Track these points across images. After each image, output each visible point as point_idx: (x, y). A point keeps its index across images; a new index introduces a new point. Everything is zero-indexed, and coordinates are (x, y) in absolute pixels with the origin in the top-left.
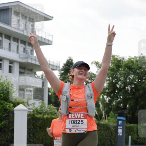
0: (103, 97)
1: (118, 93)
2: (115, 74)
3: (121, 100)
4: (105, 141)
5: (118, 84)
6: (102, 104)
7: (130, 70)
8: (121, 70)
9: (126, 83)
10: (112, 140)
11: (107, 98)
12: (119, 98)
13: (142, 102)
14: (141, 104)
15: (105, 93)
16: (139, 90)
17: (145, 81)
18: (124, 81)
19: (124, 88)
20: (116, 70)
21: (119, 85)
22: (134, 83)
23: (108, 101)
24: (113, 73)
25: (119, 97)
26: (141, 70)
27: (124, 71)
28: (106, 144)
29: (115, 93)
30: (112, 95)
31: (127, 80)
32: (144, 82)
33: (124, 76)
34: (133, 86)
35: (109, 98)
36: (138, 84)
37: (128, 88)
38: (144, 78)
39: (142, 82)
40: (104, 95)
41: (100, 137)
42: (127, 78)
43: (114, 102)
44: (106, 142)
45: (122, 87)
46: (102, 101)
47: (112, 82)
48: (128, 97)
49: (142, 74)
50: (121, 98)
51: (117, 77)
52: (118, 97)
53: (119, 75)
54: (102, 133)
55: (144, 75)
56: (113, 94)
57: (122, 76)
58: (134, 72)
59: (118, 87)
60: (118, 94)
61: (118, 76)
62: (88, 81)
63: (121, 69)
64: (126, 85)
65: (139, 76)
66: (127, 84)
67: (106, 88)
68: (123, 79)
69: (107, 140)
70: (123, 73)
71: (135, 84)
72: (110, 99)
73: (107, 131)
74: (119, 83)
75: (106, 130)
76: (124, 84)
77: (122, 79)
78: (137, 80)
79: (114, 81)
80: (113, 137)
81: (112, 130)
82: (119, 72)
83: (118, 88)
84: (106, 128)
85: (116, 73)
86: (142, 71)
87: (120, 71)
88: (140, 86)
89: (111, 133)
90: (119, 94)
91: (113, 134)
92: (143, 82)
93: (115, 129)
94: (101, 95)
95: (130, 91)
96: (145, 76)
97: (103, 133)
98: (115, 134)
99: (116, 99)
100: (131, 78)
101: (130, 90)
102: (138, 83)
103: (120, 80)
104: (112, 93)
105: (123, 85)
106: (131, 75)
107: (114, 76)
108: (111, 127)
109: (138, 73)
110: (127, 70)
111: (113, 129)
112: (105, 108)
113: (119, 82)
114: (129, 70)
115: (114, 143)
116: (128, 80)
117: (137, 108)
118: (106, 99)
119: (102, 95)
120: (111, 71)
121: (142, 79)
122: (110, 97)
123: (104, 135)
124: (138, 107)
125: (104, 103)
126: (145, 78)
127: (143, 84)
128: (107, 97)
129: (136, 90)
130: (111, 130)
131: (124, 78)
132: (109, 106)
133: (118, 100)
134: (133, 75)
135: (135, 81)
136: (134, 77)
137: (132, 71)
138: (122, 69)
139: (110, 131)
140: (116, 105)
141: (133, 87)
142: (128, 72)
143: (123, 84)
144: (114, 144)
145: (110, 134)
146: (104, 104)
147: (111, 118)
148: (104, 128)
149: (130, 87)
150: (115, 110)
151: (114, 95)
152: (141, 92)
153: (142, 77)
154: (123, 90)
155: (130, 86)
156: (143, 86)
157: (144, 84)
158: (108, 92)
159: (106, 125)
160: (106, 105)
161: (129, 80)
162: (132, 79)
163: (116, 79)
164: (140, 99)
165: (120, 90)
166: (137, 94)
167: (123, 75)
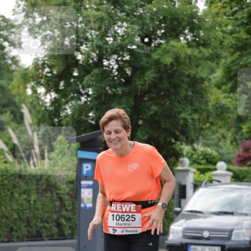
0: (34, 91)
1: (80, 78)
3: (89, 99)
4: (41, 225)
5: (79, 50)
6: (30, 112)
7: (115, 7)
8: (87, 6)
9: (106, 49)
10: (63, 221)
11: (46, 94)
12: (82, 95)
13: (153, 108)
14: (152, 112)
15: (41, 78)
16: (143, 70)
17: (162, 42)
18: (100, 43)
19: (99, 63)
21: (82, 54)
22: (129, 47)
23: (49, 104)
25: (83, 92)
26: (149, 6)
27: (98, 10)
28: (44, 234)
29: (72, 80)
30: (62, 83)
31: (108, 39)
32: (160, 44)
33: (97, 26)
34: (127, 58)
35: (54, 95)
36: (141, 51)
37: (110, 64)
38: (158, 32)
39: (153, 45)
40: (39, 84)
41: (27, 212)
42: (106, 31)
43: (67, 107)
44: (45, 227)
45: (91, 61)
46: (32, 103)
48: (110, 92)
49: (152, 19)
50: (90, 93)
52: (81, 90)
53: (81, 22)
54: (32, 202)
55: (161, 21)
56: (65, 82)
57: (92, 24)
58: (128, 15)
59: (78, 61)
60: (81, 82)
61: (80, 26)
63: (90, 4)
65: (145, 27)
66: (108, 50)
67: (44, 64)
68: (94, 37)
69: (48, 222)
70: (94, 16)
71: (133, 50)
72: (55, 98)
73: (48, 195)
75: (46, 190)
76: (98, 52)
77: (91, 34)
78: (138, 39)
80: (64, 213)
81: (62, 192)
82: (81, 14)
83: (81, 62)
84: (44, 187)
86: (155, 9)
87: (86, 9)
88: (148, 56)
89: (61, 199)
90: (84, 82)
91: (67, 203)
92: (155, 46)
93: (72, 190)
94: (29, 86)
95: (116, 73)
96: (163, 25)
97: (35, 201)
98: (73, 204)
99: (73, 98)
100: (120, 31)
101: (117, 70)
102: (142, 48)
103: (87, 39)
104: (61, 80)
105: (94, 54)
106: (120, 23)
108: (58, 183)
109: (141, 17)
110: (108, 9)
111: (64, 188)
113: (82, 45)
114: (112, 7)
115: (69, 232)
116: (110, 40)
118: (43, 98)
119: (32, 84)
121: (151, 35)
122: (57, 91)
123: (40, 207)
124: (140, 122)
125: (38, 108)
126: (163, 31)
127: (155, 50)
128: (48, 92)
129: (134, 70)
130: (58, 192)
131: (98, 33)
132: (52, 120)
133: (81, 100)
134: (125, 24)
135: (132, 43)
136: (129, 31)
137: (122, 11)
138: (93, 6)
139: (58, 194)
140: (73, 114)
141: (126, 61)
142: (109, 14)
143: (94, 51)
144: (70, 235)
145: (57, 203)
146: (38, 112)
148: (38, 184)
149: (117, 61)
151: (67, 84)
152: (150, 75)
153: (153, 28)
154: (96, 71)
155: (116, 56)
156: (155, 56)
157: (160, 51)
158: (50, 75)
159: (44, 178)
160: (43, 117)
161: (115, 40)
162: (123, 36)
164: (146, 99)
165: (86, 69)
166: (139, 84)
167: (95, 22)
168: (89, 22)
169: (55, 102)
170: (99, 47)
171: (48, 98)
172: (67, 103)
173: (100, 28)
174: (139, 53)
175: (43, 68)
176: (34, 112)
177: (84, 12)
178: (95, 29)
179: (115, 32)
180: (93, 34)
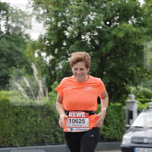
0: (40, 55)
1: (67, 47)
2: (61, 12)
4: (44, 136)
5: (66, 30)
6: (37, 67)
7: (89, 3)
8: (72, 3)
9: (83, 29)
10: (57, 133)
11: (46, 57)
12: (69, 57)
13: (112, 64)
15: (44, 47)
16: (106, 41)
17: (118, 24)
18: (80, 25)
19: (79, 37)
20: (63, 4)
21: (68, 32)
22: (97, 27)
23: (48, 63)
24: (57, 9)
27: (78, 5)
28: (46, 142)
29: (63, 48)
30: (56, 50)
31: (84, 23)
32: (117, 25)
33: (77, 15)
34: (96, 34)
35: (51, 57)
37: (86, 38)
38: (115, 18)
39: (112, 26)
40: (42, 50)
41: (36, 128)
42: (83, 18)
43: (60, 64)
44: (46, 137)
45: (74, 36)
46: (38, 62)
47: (56, 26)
49: (112, 10)
51: (64, 18)
52: (68, 54)
53: (68, 13)
54: (38, 122)
55: (117, 11)
56: (58, 49)
57: (75, 14)
58: (97, 8)
59: (66, 36)
60: (68, 49)
61: (67, 15)
64: (81, 32)
65: (107, 15)
66: (85, 29)
67: (45, 38)
68: (76, 21)
69: (48, 134)
70: (76, 9)
71: (99, 29)
72: (52, 59)
73: (48, 117)
74: (69, 28)
75: (47, 115)
76: (78, 31)
77: (74, 20)
78: (103, 23)
79: (59, 25)
80: (58, 128)
81: (57, 116)
82: (68, 8)
83: (68, 37)
84: (46, 113)
85: (62, 10)
86: (113, 4)
87: (71, 5)
88: (109, 33)
90: (70, 49)
92: (113, 27)
94: (36, 52)
95: (90, 43)
96: (118, 14)
97: (40, 122)
99: (63, 59)
100: (92, 18)
101: (90, 41)
102: (105, 28)
103: (71, 23)
104: (56, 48)
105: (76, 32)
106: (92, 13)
107: (60, 14)
109: (104, 9)
110: (84, 4)
112: (44, 75)
113: (68, 26)
114: (87, 3)
116: (86, 23)
118: (45, 59)
119: (38, 50)
120: (54, 6)
121: (111, 20)
122: (53, 54)
123: (44, 125)
124: (104, 73)
125: (42, 65)
126: (118, 17)
127: (113, 29)
128: (48, 55)
129: (100, 41)
130: (55, 116)
131: (78, 19)
132: (51, 72)
133: (68, 60)
134: (95, 14)
135: (99, 25)
136: (98, 17)
137: (93, 6)
138: (75, 2)
139: (54, 117)
140: (63, 69)
141: (96, 36)
142: (85, 7)
143: (76, 30)
144: (62, 141)
145: (54, 123)
146: (42, 67)
148: (42, 111)
149: (90, 36)
151: (60, 50)
152: (110, 44)
153: (112, 16)
154: (77, 42)
155: (89, 33)
156: (113, 33)
157: (116, 30)
158: (49, 45)
160: (45, 70)
161: (89, 23)
162: (93, 21)
163: (63, 21)
164: (108, 59)
165: (71, 41)
166: (104, 50)
167: (76, 12)
168: (73, 12)
169: (52, 61)
170: (79, 28)
171: (48, 59)
172: (59, 62)
173: (79, 16)
174: (103, 31)
175: (45, 41)
176: (39, 67)
177: (70, 6)
178: (76, 17)
179: (89, 18)
180: (75, 20)
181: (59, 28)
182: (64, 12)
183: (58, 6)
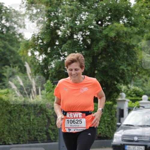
0: (33, 54)
1: (60, 46)
2: (53, 11)
4: (37, 133)
5: (59, 29)
6: (30, 66)
7: (81, 3)
8: (64, 3)
9: (75, 28)
10: (50, 131)
11: (39, 56)
12: (61, 56)
13: (104, 63)
14: (103, 66)
15: (37, 46)
16: (98, 41)
17: (109, 23)
18: (72, 25)
19: (71, 37)
20: (56, 4)
21: (61, 31)
22: (89, 27)
23: (41, 62)
24: (50, 8)
25: (62, 54)
26: (101, 2)
27: (70, 5)
28: (38, 139)
29: (55, 47)
30: (49, 49)
31: (76, 22)
32: (108, 25)
33: (70, 14)
34: (88, 33)
35: (44, 56)
36: (96, 29)
37: (78, 37)
38: (107, 18)
39: (103, 26)
40: (35, 49)
41: (29, 126)
42: (76, 18)
43: (52, 63)
44: (39, 135)
46: (31, 61)
47: (49, 25)
49: (103, 10)
50: (66, 55)
51: (57, 17)
52: (61, 53)
53: (61, 12)
54: (31, 120)
55: (108, 11)
56: (51, 48)
57: (67, 14)
58: (89, 8)
59: (59, 35)
60: (60, 48)
61: (60, 15)
62: (5, 24)
64: (74, 32)
65: (99, 15)
66: (77, 29)
67: (38, 37)
68: (68, 21)
69: (41, 132)
70: (68, 9)
71: (91, 29)
72: (45, 58)
73: (41, 115)
74: (62, 28)
75: (40, 113)
76: (70, 30)
77: (66, 20)
78: (94, 22)
79: (52, 24)
80: (51, 126)
81: (49, 114)
82: (61, 7)
83: (60, 36)
84: (39, 111)
85: (55, 10)
86: (105, 4)
87: (64, 4)
88: (101, 32)
89: (49, 118)
90: (62, 48)
92: (105, 26)
94: (29, 51)
95: (82, 43)
96: (110, 14)
97: (33, 120)
99: (55, 58)
100: (84, 18)
101: (82, 41)
102: (97, 27)
103: (64, 22)
104: (48, 47)
105: (68, 32)
106: (84, 13)
108: (47, 109)
109: (96, 9)
110: (77, 4)
112: (37, 74)
113: (61, 26)
114: (79, 3)
115: (54, 137)
116: (78, 23)
117: (94, 73)
118: (38, 58)
119: (31, 49)
120: (47, 6)
121: (102, 19)
122: (46, 53)
123: (36, 123)
124: (96, 72)
125: (35, 64)
126: (109, 17)
127: (105, 29)
128: (41, 54)
129: (92, 41)
130: (47, 114)
131: (70, 19)
132: (43, 71)
133: (60, 59)
134: (87, 13)
135: (91, 24)
136: (90, 17)
137: (85, 6)
138: (67, 2)
139: (47, 115)
140: (56, 68)
141: (88, 35)
142: (77, 7)
143: (68, 30)
144: (54, 139)
145: (47, 121)
146: (35, 66)
147: (47, 91)
148: (35, 109)
149: (82, 35)
150: (55, 77)
151: (52, 50)
152: (102, 44)
153: (104, 15)
154: (69, 41)
155: (81, 33)
156: (105, 32)
157: (108, 29)
158: (42, 44)
159: (39, 106)
160: (38, 69)
161: (81, 22)
162: (85, 20)
163: (56, 21)
164: (99, 58)
165: (63, 40)
166: (95, 49)
167: (69, 12)
168: (65, 12)
169: (45, 60)
170: (71, 27)
171: (41, 58)
172: (52, 60)
173: (72, 16)
174: (95, 30)
175: (38, 40)
176: (32, 66)
177: (62, 6)
178: (69, 17)
179: (81, 18)
180: (67, 19)
181: (52, 27)
182: (57, 11)
183: (50, 5)
